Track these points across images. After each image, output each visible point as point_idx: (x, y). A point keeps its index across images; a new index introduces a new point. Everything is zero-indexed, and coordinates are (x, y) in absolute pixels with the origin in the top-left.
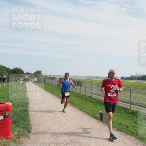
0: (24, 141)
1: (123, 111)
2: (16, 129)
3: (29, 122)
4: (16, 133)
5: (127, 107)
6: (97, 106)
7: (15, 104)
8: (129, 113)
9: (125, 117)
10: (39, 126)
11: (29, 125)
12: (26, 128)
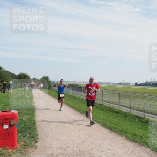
0: (30, 151)
1: (137, 120)
2: (22, 139)
3: (36, 132)
4: (22, 143)
5: (141, 115)
6: (108, 114)
7: (21, 112)
8: (143, 122)
9: (139, 127)
10: (47, 136)
11: (36, 135)
12: (33, 137)
